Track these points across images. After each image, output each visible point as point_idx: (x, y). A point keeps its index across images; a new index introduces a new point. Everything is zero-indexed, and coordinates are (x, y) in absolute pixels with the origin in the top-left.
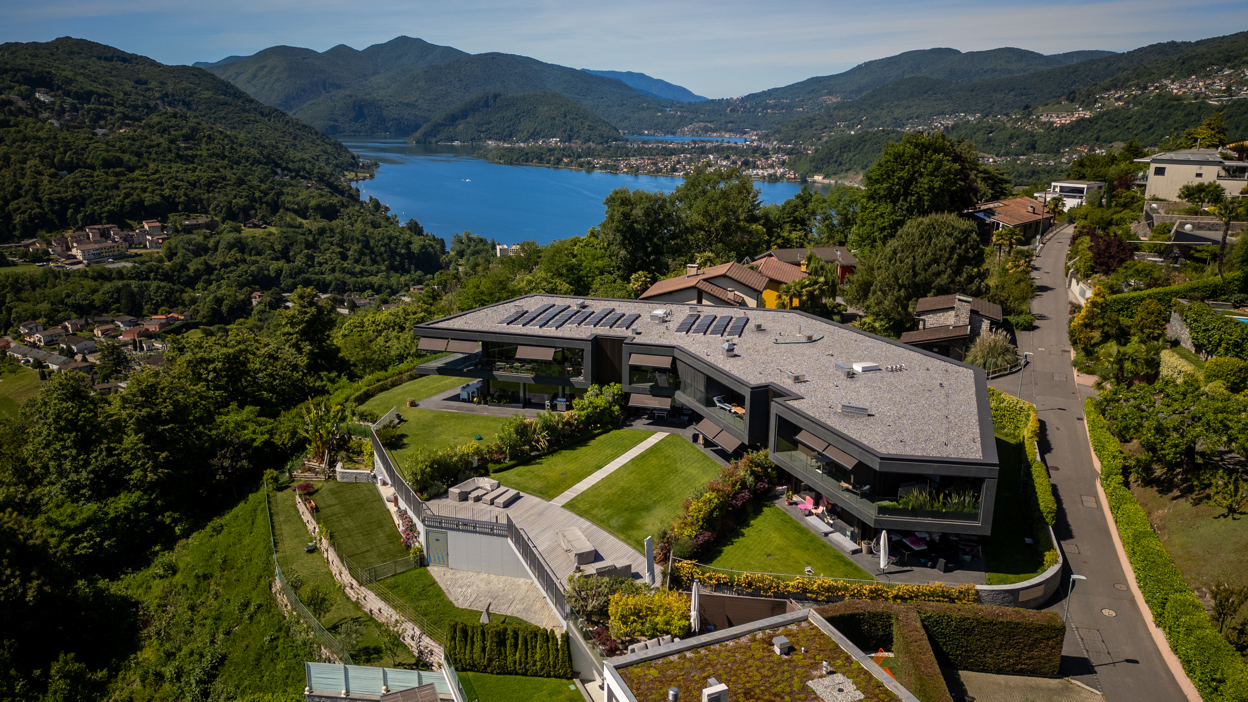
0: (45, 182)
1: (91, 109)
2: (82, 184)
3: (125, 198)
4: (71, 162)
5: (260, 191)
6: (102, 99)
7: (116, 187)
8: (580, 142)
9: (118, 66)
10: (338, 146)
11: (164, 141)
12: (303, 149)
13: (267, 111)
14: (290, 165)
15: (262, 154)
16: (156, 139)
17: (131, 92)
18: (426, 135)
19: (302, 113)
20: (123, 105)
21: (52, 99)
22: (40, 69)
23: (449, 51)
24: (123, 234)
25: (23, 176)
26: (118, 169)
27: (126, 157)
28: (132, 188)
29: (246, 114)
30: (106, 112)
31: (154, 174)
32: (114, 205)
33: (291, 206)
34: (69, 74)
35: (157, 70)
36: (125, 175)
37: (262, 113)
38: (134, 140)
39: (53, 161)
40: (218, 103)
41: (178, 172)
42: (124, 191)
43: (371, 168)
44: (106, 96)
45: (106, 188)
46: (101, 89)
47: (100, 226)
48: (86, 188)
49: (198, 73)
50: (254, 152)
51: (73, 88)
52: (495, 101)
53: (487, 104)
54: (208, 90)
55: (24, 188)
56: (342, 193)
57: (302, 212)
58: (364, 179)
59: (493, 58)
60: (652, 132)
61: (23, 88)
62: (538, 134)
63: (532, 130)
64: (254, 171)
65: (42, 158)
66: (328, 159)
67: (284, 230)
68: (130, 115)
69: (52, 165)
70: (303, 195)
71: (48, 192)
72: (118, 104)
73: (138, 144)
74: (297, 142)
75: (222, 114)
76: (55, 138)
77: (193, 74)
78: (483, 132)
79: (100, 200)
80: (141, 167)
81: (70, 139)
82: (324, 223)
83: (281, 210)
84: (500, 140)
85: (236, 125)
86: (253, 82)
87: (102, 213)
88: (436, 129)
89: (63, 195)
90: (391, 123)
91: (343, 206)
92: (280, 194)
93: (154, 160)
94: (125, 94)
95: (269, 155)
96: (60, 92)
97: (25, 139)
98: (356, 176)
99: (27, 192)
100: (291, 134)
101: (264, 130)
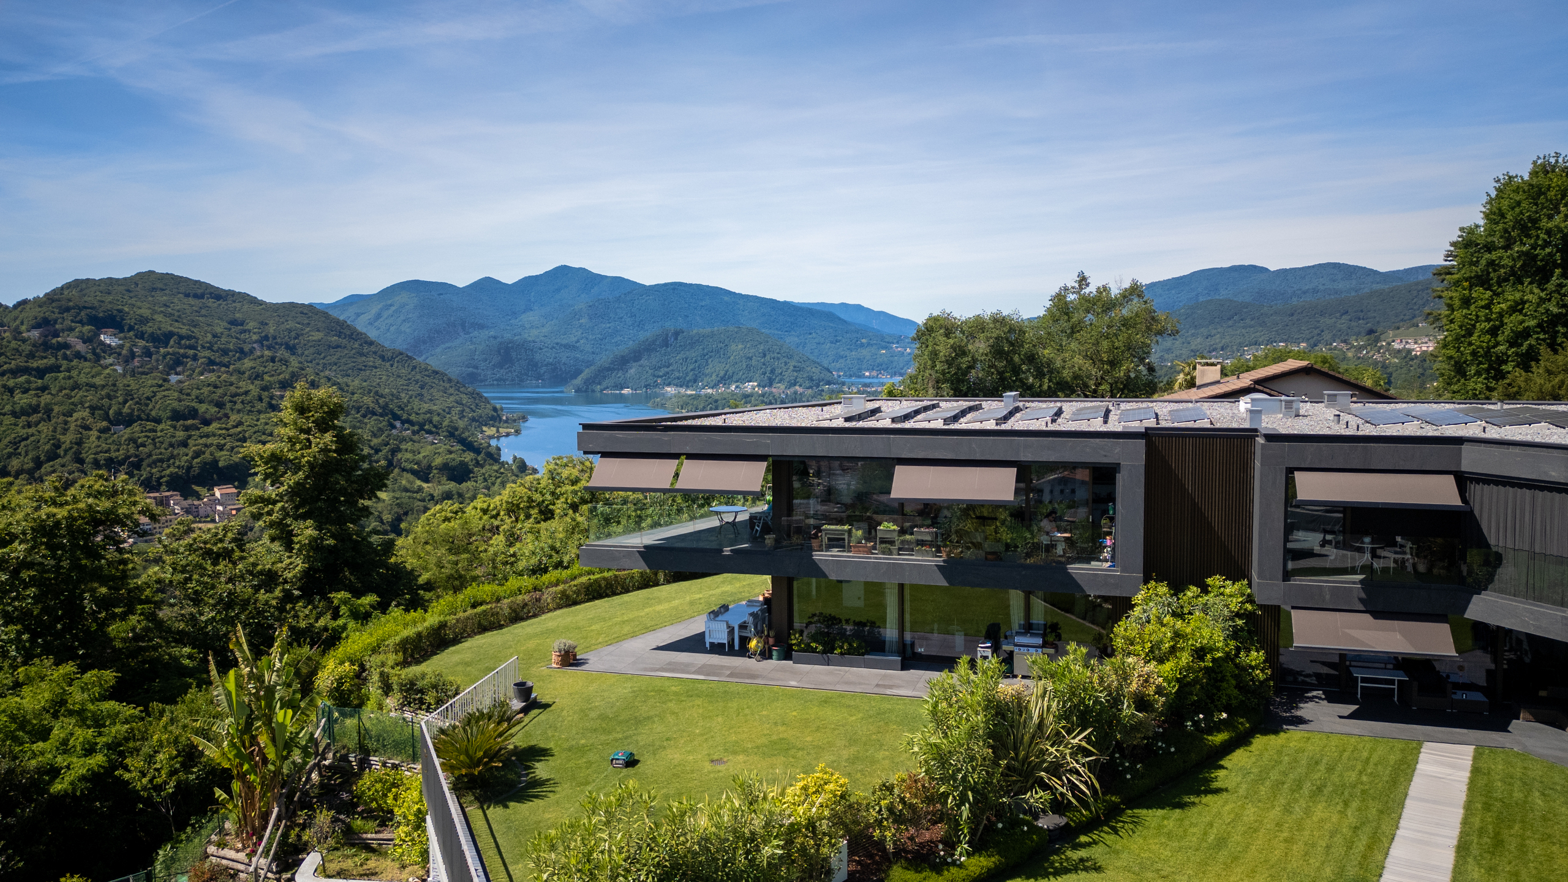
0: (93, 438)
1: (168, 353)
2: (140, 441)
3: (193, 458)
4: (131, 414)
5: (370, 447)
6: (183, 342)
7: (185, 444)
8: (782, 387)
9: (210, 304)
10: (477, 396)
11: (254, 389)
12: (431, 400)
13: (390, 354)
14: (413, 417)
15: (378, 403)
16: (245, 385)
17: (222, 334)
18: (590, 382)
19: (436, 359)
20: (210, 348)
21: (121, 342)
22: (109, 306)
23: (619, 282)
24: (186, 503)
25: (65, 431)
26: (190, 422)
27: (202, 408)
28: (206, 446)
29: (364, 358)
30: (187, 357)
31: (236, 427)
32: (178, 467)
33: (408, 466)
34: (145, 312)
35: (257, 308)
36: (199, 429)
37: (383, 358)
38: (216, 387)
39: (107, 414)
40: (329, 346)
41: (267, 424)
42: (194, 448)
43: (516, 423)
44: (189, 338)
45: (171, 445)
46: (184, 331)
47: (157, 495)
48: (144, 445)
49: (308, 312)
50: (368, 400)
51: (148, 329)
52: (676, 339)
53: (666, 343)
54: (318, 331)
55: (64, 447)
56: (477, 451)
57: (424, 474)
58: (508, 435)
59: (674, 289)
60: (874, 373)
61: (86, 328)
62: (730, 377)
63: (722, 373)
64: (366, 424)
65: (93, 409)
66: (463, 411)
67: (398, 494)
68: (217, 360)
69: (106, 417)
70: (426, 451)
71: (93, 451)
72: (203, 347)
73: (220, 391)
74: (424, 392)
75: (334, 359)
76: (114, 385)
77: (302, 313)
78: (661, 377)
79: (161, 461)
80: (220, 419)
81: (134, 386)
82: (452, 486)
83: (396, 470)
84: (681, 386)
85: (350, 371)
86: (376, 324)
87: (162, 477)
88: (602, 374)
89: (113, 455)
90: (544, 369)
91: (477, 464)
92: (395, 451)
93: (239, 411)
94: (214, 336)
95: (387, 404)
96: (131, 333)
97: (76, 386)
98: (498, 431)
99: (66, 451)
100: (417, 382)
101: (384, 377)
